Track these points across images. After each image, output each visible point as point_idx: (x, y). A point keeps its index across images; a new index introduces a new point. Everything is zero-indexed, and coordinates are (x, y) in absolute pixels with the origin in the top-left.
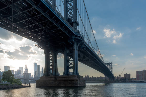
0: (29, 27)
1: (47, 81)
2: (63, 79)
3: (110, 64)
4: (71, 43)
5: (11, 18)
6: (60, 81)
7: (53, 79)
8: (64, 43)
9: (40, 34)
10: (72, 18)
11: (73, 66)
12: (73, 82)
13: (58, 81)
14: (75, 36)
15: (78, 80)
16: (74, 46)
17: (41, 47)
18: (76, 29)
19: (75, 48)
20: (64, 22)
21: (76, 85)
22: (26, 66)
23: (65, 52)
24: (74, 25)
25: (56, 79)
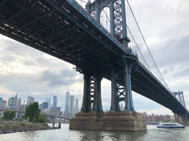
0: (69, 47)
1: (85, 121)
2: (111, 117)
3: (179, 94)
4: (121, 65)
5: (50, 39)
6: (105, 121)
7: (95, 117)
8: (111, 64)
9: (80, 55)
10: (121, 34)
11: (124, 97)
12: (126, 123)
13: (103, 120)
14: (126, 55)
15: (134, 120)
16: (125, 67)
17: (79, 71)
18: (127, 46)
19: (127, 71)
20: (113, 39)
21: (132, 129)
23: (112, 76)
24: (124, 41)
25: (100, 118)
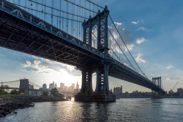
3: (158, 79)
14: (104, 59)
15: (105, 96)
19: (105, 69)
22: (77, 83)
